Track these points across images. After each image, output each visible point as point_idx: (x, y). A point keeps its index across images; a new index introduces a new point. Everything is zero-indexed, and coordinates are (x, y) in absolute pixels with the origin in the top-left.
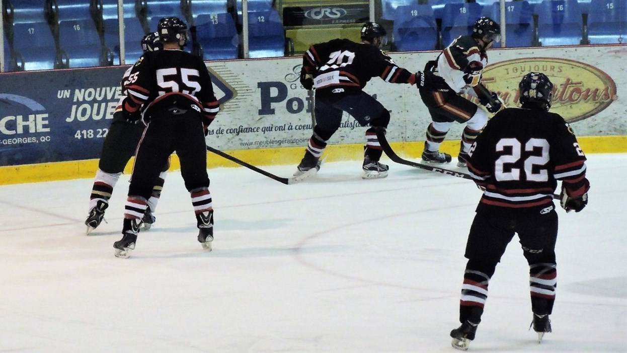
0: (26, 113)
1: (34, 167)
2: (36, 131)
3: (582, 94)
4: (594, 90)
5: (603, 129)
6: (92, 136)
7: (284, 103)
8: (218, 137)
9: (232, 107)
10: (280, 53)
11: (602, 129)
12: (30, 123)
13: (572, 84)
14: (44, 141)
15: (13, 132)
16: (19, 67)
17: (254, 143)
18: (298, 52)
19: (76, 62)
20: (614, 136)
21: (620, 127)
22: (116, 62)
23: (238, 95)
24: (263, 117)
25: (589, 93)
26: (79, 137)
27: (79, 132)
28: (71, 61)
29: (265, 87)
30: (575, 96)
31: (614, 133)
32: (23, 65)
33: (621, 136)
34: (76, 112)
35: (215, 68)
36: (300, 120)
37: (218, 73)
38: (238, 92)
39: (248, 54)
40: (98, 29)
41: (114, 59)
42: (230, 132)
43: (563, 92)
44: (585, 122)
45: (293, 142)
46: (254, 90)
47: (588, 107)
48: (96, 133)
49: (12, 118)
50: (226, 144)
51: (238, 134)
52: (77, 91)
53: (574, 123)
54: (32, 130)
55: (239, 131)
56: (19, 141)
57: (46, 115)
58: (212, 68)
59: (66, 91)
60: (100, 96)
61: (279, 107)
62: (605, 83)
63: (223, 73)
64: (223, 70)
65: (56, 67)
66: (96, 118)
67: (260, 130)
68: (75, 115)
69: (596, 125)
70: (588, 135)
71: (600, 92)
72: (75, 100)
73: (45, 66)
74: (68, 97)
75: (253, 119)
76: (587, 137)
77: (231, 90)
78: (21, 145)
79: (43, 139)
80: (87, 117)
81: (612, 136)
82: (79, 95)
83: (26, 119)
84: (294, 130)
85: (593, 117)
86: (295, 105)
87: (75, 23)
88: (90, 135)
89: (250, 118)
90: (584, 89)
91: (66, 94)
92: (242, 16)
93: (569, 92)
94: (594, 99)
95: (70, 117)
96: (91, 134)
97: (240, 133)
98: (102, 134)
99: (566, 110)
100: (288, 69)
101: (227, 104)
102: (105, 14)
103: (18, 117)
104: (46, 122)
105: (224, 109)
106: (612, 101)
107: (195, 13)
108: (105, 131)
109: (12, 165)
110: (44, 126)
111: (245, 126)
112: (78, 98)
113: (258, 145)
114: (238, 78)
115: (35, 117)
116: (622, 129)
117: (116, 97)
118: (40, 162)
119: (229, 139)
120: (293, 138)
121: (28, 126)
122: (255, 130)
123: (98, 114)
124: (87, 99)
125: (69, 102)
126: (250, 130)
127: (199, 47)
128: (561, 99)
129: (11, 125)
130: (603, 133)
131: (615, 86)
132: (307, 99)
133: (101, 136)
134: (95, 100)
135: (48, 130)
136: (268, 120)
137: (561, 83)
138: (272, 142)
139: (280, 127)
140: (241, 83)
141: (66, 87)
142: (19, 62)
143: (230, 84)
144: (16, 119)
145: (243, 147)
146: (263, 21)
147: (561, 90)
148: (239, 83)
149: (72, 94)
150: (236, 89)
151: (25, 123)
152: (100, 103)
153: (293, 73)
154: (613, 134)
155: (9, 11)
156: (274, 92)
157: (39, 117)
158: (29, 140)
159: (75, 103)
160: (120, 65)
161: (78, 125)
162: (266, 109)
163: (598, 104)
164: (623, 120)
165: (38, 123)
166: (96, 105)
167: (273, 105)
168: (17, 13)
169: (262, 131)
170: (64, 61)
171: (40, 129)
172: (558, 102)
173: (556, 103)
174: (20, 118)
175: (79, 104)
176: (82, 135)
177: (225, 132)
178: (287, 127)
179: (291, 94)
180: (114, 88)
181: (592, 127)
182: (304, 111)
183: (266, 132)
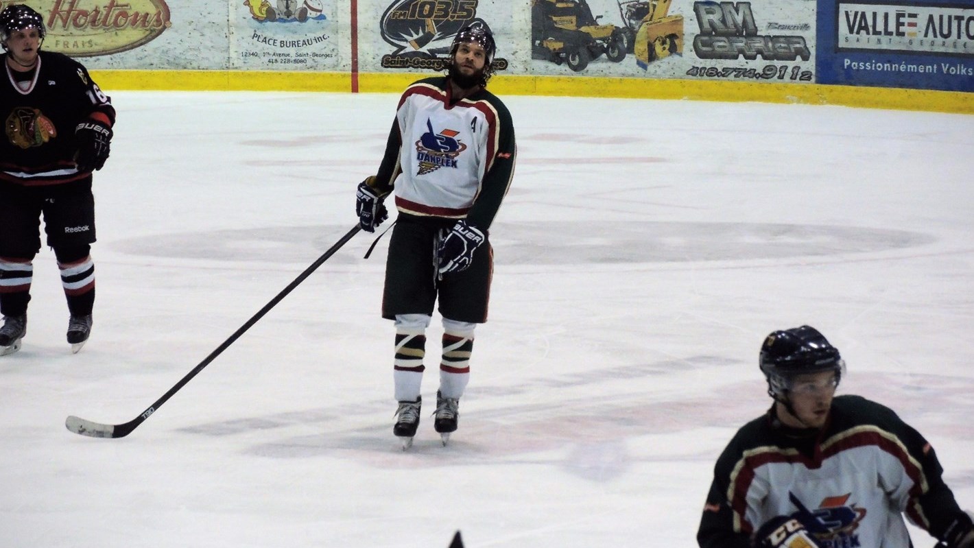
3: (129, 18)
4: (143, 14)
5: (155, 61)
11: (152, 62)
13: (117, 6)
20: (168, 70)
21: (175, 59)
25: (139, 18)
30: (121, 20)
31: (166, 66)
33: (175, 71)
43: (107, 15)
44: (133, 52)
47: (135, 34)
53: (120, 53)
62: (157, 7)
69: (146, 56)
70: (137, 68)
71: (150, 18)
76: (135, 70)
81: (165, 70)
85: (142, 47)
90: (131, 13)
93: (114, 16)
94: (144, 25)
99: (111, 37)
106: (165, 28)
116: (177, 62)
128: (104, 25)
130: (154, 66)
131: (168, 10)
137: (105, 5)
147: (105, 13)
154: (166, 69)
163: (148, 33)
164: (177, 52)
172: (101, 27)
173: (98, 29)
181: (142, 58)
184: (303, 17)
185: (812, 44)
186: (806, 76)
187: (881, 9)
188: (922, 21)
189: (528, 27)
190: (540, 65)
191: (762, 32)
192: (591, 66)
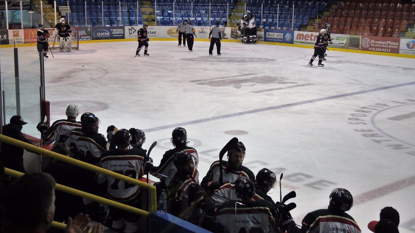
0: (106, 32)
1: (107, 40)
6: (116, 36)
8: (133, 37)
16: (105, 26)
26: (114, 36)
35: (133, 27)
39: (138, 25)
40: (117, 21)
73: (109, 26)
78: (106, 37)
82: (114, 30)
87: (113, 20)
92: (137, 20)
102: (118, 19)
107: (131, 19)
109: (104, 40)
117: (119, 31)
123: (116, 33)
125: (112, 31)
127: (131, 24)
129: (104, 34)
141: (112, 29)
143: (136, 29)
146: (140, 21)
152: (117, 31)
160: (120, 26)
161: (113, 34)
165: (108, 34)
170: (112, 25)
171: (108, 35)
174: (105, 33)
180: (119, 29)
184: (204, 33)
185: (263, 37)
186: (263, 41)
187: (271, 33)
188: (276, 35)
189: (230, 34)
190: (232, 39)
191: (257, 35)
192: (238, 39)
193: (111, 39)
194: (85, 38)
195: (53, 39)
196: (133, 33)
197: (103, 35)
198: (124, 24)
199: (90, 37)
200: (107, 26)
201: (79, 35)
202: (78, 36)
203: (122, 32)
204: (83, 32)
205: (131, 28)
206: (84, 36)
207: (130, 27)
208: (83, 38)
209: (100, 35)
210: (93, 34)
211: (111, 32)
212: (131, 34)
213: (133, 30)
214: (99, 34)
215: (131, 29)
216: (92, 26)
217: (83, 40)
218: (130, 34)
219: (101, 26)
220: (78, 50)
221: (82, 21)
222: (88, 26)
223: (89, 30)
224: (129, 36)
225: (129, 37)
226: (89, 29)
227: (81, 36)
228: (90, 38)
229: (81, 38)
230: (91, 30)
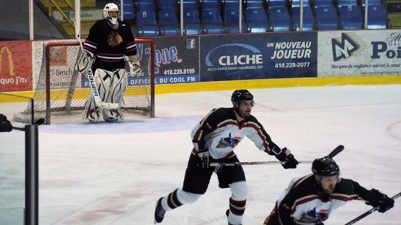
0: (251, 54)
1: (254, 81)
2: (256, 63)
6: (284, 67)
7: (385, 53)
8: (349, 69)
9: (357, 54)
10: (384, 27)
12: (253, 59)
14: (259, 68)
15: (245, 63)
16: (249, 30)
17: (368, 73)
18: (394, 27)
19: (277, 29)
22: (298, 29)
23: (361, 48)
24: (374, 60)
26: (277, 67)
27: (277, 64)
28: (275, 28)
29: (375, 44)
32: (251, 30)
34: (276, 54)
35: (349, 33)
36: (393, 62)
37: (351, 36)
38: (361, 46)
39: (367, 27)
40: (289, 12)
41: (297, 28)
42: (356, 67)
45: (389, 73)
46: (369, 45)
48: (286, 65)
49: (244, 56)
50: (353, 73)
51: (360, 68)
52: (277, 44)
54: (254, 63)
55: (360, 67)
56: (247, 68)
57: (261, 55)
58: (348, 33)
59: (272, 43)
60: (289, 46)
61: (382, 55)
63: (352, 36)
64: (354, 35)
65: (267, 31)
66: (286, 57)
67: (371, 66)
68: (276, 55)
72: (276, 48)
73: (261, 30)
74: (273, 46)
75: (368, 61)
77: (358, 45)
78: (248, 70)
79: (259, 67)
80: (282, 56)
82: (278, 46)
83: (251, 57)
84: (390, 67)
86: (391, 54)
87: (278, 9)
88: (283, 66)
89: (367, 60)
91: (272, 45)
92: (365, 7)
95: (273, 56)
96: (294, 65)
97: (361, 68)
98: (289, 66)
100: (388, 35)
101: (355, 52)
102: (293, 5)
103: (247, 56)
104: (261, 59)
105: (353, 54)
107: (340, 5)
108: (291, 64)
109: (243, 80)
110: (260, 61)
111: (364, 64)
112: (277, 47)
113: (370, 74)
114: (361, 39)
115: (256, 56)
117: (297, 47)
118: (257, 79)
119: (355, 70)
120: (389, 71)
121: (252, 60)
122: (369, 66)
123: (287, 55)
124: (282, 48)
125: (273, 49)
126: (367, 66)
127: (341, 23)
129: (243, 60)
132: (398, 51)
133: (288, 67)
134: (286, 49)
135: (262, 63)
136: (376, 61)
138: (378, 73)
139: (382, 65)
140: (363, 42)
141: (272, 42)
142: (249, 28)
143: (357, 42)
144: (246, 57)
145: (362, 75)
146: (376, 10)
148: (362, 42)
149: (275, 45)
150: (360, 45)
151: (251, 59)
152: (288, 50)
153: (391, 37)
155: (245, 2)
156: (380, 47)
157: (258, 56)
158: (252, 68)
159: (275, 50)
160: (300, 31)
161: (277, 60)
162: (375, 56)
165: (257, 59)
166: (286, 51)
167: (379, 54)
168: (249, 3)
169: (373, 67)
170: (271, 28)
171: (258, 62)
174: (248, 56)
175: (278, 50)
176: (279, 66)
177: (353, 67)
178: (386, 65)
179: (389, 48)
180: (296, 43)
182: (395, 58)
183: (375, 67)
193: (267, 77)
194: (178, 76)
195: (67, 79)
196: (347, 55)
197: (238, 65)
198: (316, 23)
199: (192, 71)
200: (254, 30)
201: (158, 63)
202: (153, 66)
203: (308, 54)
204: (172, 54)
205: (341, 36)
206: (173, 66)
207: (337, 35)
208: (169, 76)
209: (229, 63)
210: (203, 62)
211: (267, 53)
212: (340, 58)
213: (348, 45)
214: (224, 61)
215: (340, 40)
216: (203, 33)
217: (169, 82)
218: (336, 59)
219: (233, 31)
220: (152, 116)
221: (167, 15)
222: (189, 32)
223: (192, 47)
224: (333, 67)
225: (331, 71)
226: (192, 43)
227: (164, 67)
228: (191, 75)
229: (162, 75)
230: (196, 44)
